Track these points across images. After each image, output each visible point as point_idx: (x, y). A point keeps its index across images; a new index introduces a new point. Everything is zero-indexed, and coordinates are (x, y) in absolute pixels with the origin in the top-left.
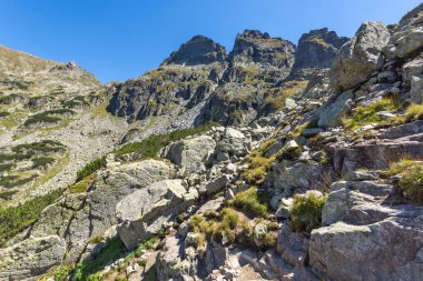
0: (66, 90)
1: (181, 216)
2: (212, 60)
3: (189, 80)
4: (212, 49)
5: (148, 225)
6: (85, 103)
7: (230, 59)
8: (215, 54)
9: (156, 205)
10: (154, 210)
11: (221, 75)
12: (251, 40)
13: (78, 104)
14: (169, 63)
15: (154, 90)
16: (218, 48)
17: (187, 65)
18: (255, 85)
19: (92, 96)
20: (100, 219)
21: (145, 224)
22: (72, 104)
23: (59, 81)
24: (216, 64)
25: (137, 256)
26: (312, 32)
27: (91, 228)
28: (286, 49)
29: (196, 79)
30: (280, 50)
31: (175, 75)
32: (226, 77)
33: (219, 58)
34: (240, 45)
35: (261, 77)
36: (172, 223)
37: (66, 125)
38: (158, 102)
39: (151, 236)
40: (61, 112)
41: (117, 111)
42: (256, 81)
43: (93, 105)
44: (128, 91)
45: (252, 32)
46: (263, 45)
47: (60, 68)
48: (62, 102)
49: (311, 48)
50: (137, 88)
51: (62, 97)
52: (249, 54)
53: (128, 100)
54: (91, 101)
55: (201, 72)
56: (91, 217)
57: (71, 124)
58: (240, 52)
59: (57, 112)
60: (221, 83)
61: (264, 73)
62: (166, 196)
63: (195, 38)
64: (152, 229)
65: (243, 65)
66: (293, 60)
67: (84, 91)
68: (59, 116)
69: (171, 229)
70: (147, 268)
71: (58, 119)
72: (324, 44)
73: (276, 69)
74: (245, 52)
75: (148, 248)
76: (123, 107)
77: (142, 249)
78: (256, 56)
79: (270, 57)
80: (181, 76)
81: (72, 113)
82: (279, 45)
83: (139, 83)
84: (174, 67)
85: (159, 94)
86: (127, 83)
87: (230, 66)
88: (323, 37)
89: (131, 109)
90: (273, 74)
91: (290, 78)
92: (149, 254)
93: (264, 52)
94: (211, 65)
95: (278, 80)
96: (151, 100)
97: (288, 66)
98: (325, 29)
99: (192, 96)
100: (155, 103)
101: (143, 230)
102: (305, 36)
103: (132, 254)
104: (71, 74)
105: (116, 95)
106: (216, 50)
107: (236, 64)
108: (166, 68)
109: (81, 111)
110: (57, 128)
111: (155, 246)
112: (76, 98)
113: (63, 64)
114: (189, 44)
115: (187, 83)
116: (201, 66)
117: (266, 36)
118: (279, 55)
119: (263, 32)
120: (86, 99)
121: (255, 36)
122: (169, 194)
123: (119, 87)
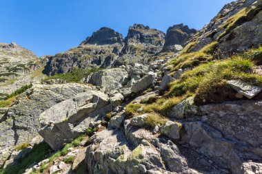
0: (10, 61)
1: (109, 115)
2: (114, 42)
3: (100, 54)
4: (114, 36)
5: (75, 126)
6: (26, 69)
7: (126, 41)
8: (116, 38)
9: (82, 108)
10: (80, 112)
11: (120, 50)
12: (138, 30)
13: (20, 69)
14: (86, 44)
15: (76, 60)
16: (117, 35)
17: (98, 45)
18: (142, 56)
19: (31, 64)
20: (26, 129)
21: (71, 126)
22: (15, 69)
23: (4, 55)
24: (117, 44)
25: (63, 155)
26: (175, 26)
27: (16, 137)
28: (160, 36)
29: (104, 53)
30: (156, 36)
31: (90, 50)
32: (124, 51)
33: (119, 40)
34: (132, 33)
35: (145, 51)
36: (99, 122)
37: (12, 83)
38: (80, 67)
39: (78, 135)
40: (8, 75)
41: (50, 73)
42: (142, 53)
43: (32, 70)
44: (57, 60)
45: (139, 25)
46: (146, 33)
47: (4, 47)
48: (8, 68)
49: (174, 34)
50: (64, 58)
51: (7, 65)
52: (138, 38)
53: (58, 66)
54: (30, 67)
55: (107, 49)
56: (15, 128)
57: (16, 82)
58: (132, 37)
59: (3, 75)
60: (121, 55)
61: (147, 49)
62: (92, 101)
63: (102, 29)
64: (79, 129)
65: (134, 44)
66: (164, 41)
67: (25, 61)
68: (6, 77)
69: (100, 126)
70: (75, 164)
71: (5, 80)
72: (182, 33)
73: (154, 46)
74: (135, 37)
75: (76, 146)
76: (55, 70)
77: (69, 147)
78: (142, 39)
79: (151, 40)
80: (94, 51)
81: (16, 75)
82: (155, 33)
83: (65, 56)
84: (89, 46)
85: (80, 62)
86: (56, 56)
87: (126, 44)
88: (181, 29)
89: (60, 71)
90: (152, 49)
91: (163, 51)
92: (77, 150)
93: (147, 37)
94: (114, 45)
95: (156, 52)
96: (75, 66)
97: (161, 45)
98: (182, 24)
99: (102, 63)
100: (77, 68)
101: (69, 131)
102: (170, 28)
103: (58, 154)
104: (13, 50)
105: (49, 63)
106: (117, 36)
107: (130, 44)
108: (84, 46)
109: (23, 74)
110: (5, 85)
111: (83, 142)
112: (18, 66)
113: (6, 44)
114: (98, 32)
115: (98, 55)
116: (107, 45)
117: (147, 28)
118: (156, 38)
119: (145, 26)
120: (26, 66)
121: (140, 28)
122: (94, 99)
123: (51, 58)
